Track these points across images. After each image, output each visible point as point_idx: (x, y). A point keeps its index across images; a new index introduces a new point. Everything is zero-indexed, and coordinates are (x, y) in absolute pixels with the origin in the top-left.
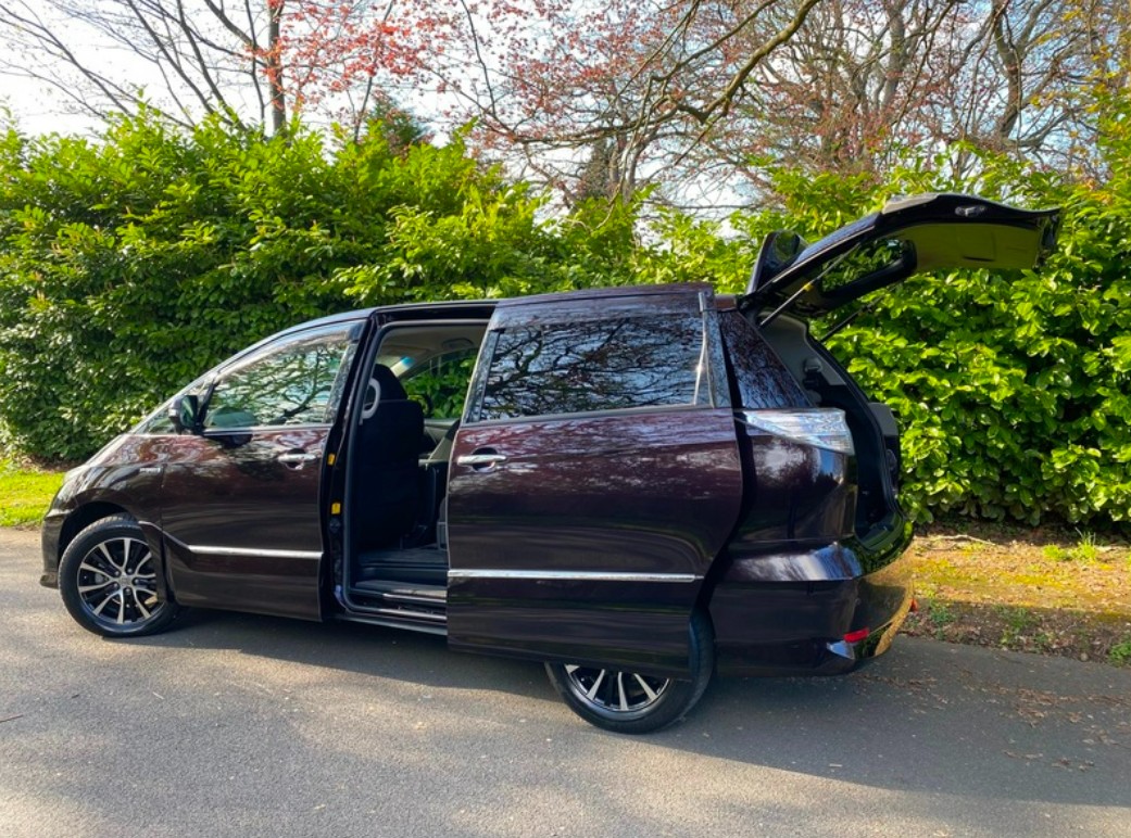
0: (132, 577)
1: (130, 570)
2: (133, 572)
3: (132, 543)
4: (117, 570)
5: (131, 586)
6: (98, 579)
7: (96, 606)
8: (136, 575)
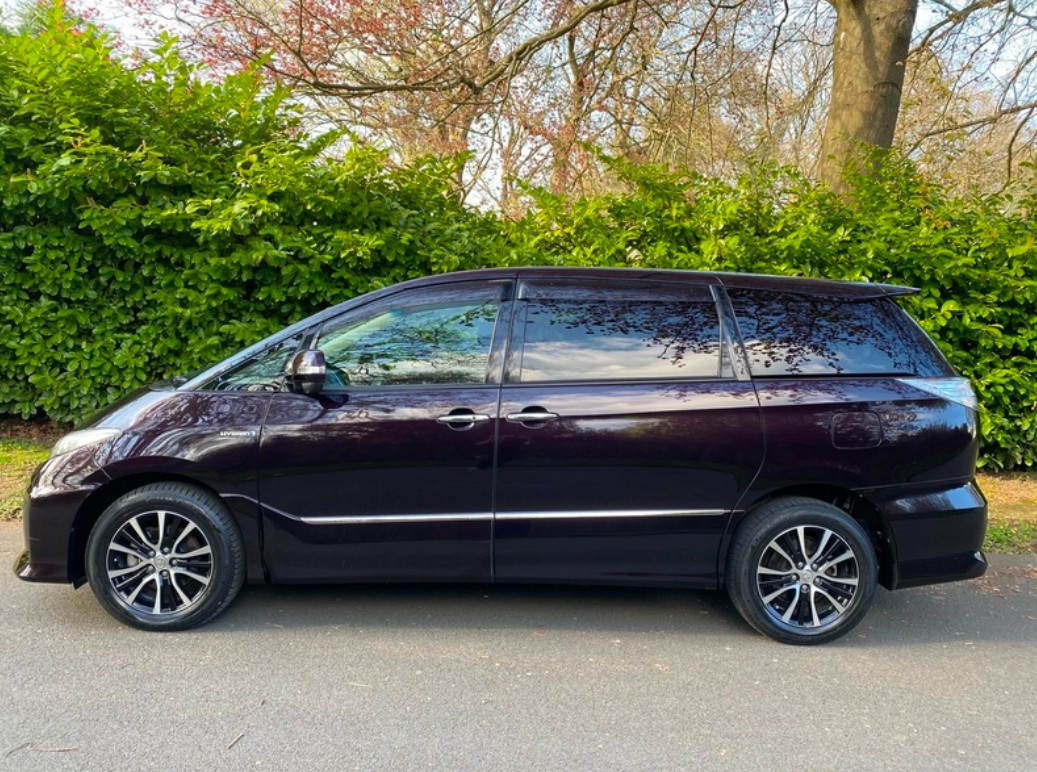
0: (168, 556)
1: (166, 549)
2: (170, 552)
3: (167, 516)
4: (152, 549)
5: (167, 567)
6: (131, 561)
7: (128, 593)
8: (173, 554)
